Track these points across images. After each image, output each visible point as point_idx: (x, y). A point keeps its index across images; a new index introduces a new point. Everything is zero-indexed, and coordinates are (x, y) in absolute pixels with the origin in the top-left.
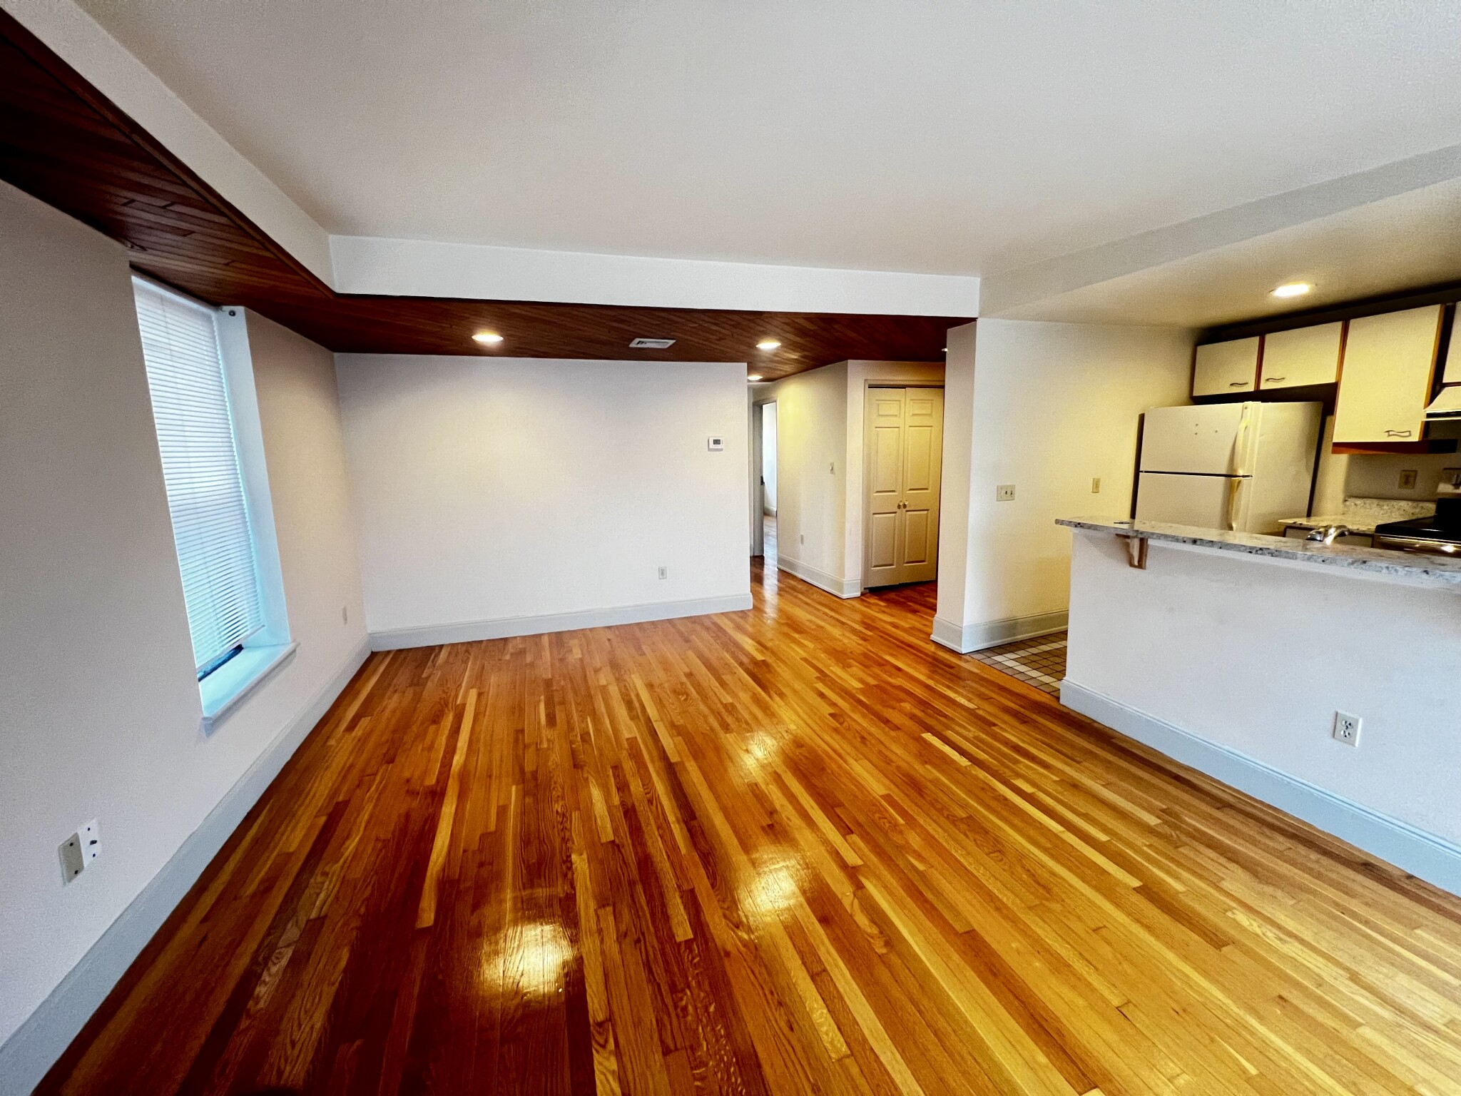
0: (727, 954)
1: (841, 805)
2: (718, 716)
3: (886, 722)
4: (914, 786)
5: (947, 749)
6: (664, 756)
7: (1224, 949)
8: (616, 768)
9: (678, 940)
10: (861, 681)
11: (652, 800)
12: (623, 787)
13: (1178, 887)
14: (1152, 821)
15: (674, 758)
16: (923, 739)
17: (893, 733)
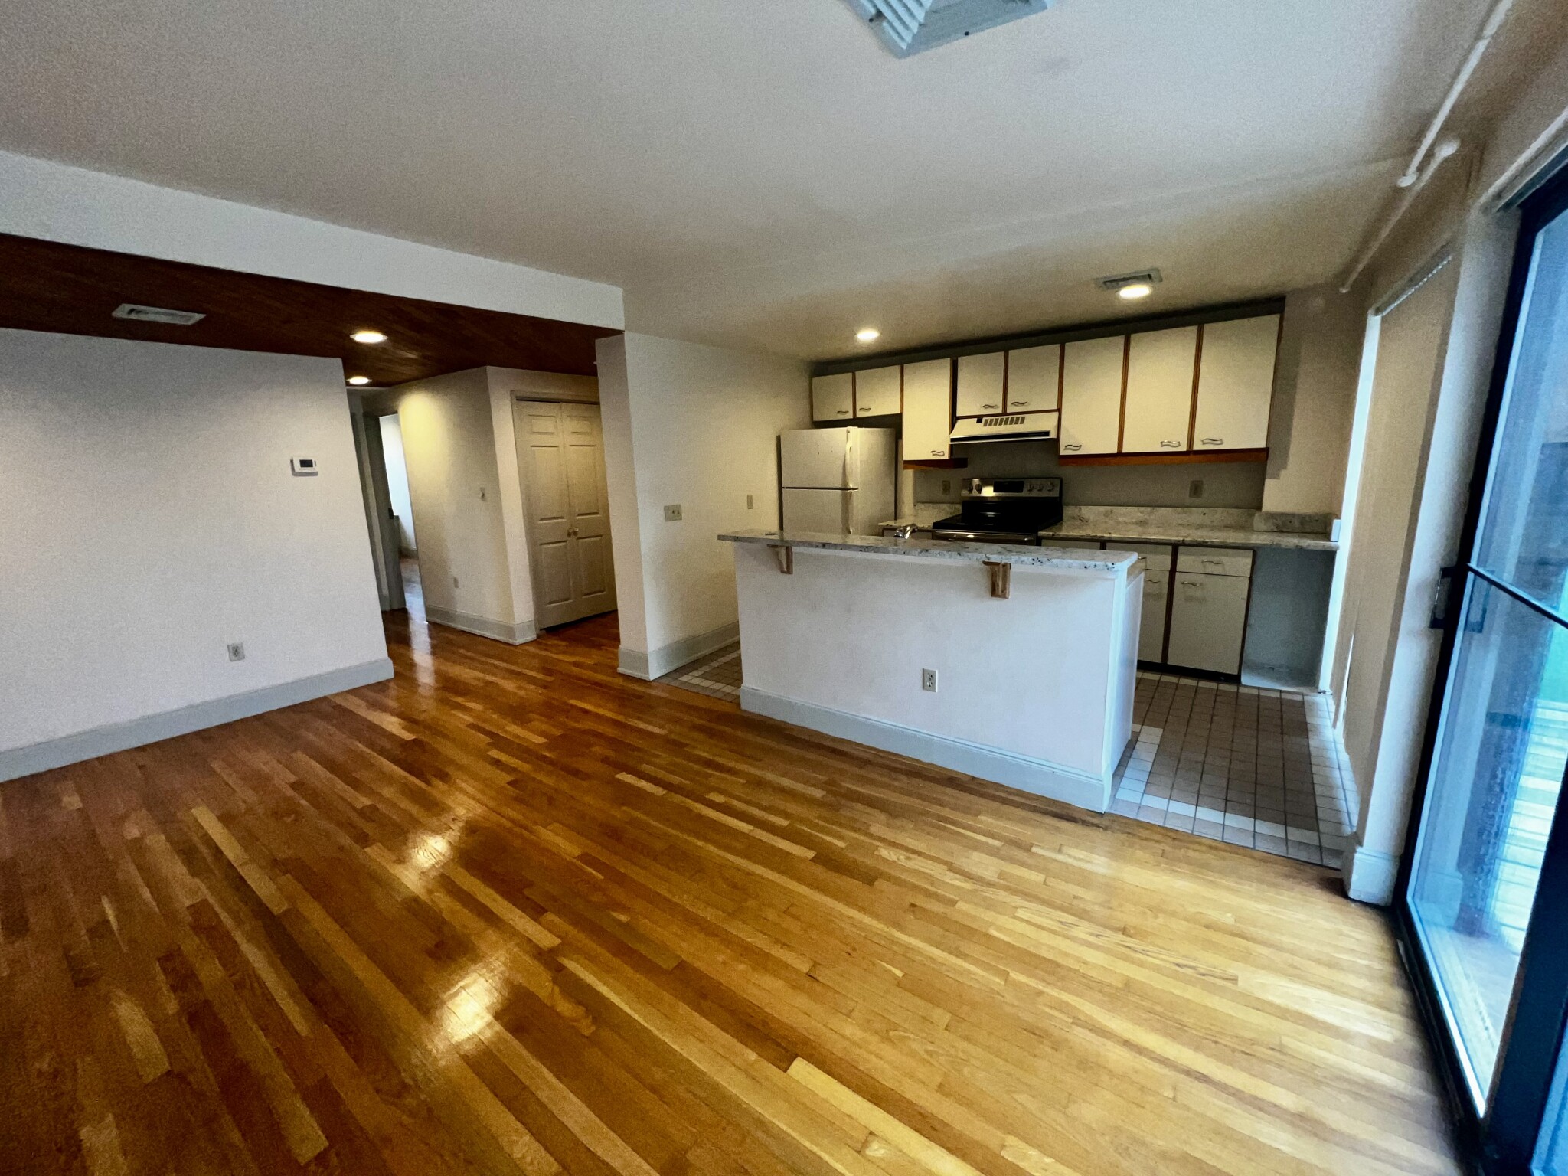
0: (386, 1140)
1: (530, 885)
2: (347, 826)
3: (576, 773)
4: (612, 834)
5: (643, 784)
6: (260, 910)
7: (876, 883)
8: (170, 959)
9: (302, 1161)
10: (542, 734)
11: (244, 980)
12: (183, 979)
13: (841, 844)
14: (818, 794)
15: (277, 907)
16: (619, 781)
17: (585, 784)
